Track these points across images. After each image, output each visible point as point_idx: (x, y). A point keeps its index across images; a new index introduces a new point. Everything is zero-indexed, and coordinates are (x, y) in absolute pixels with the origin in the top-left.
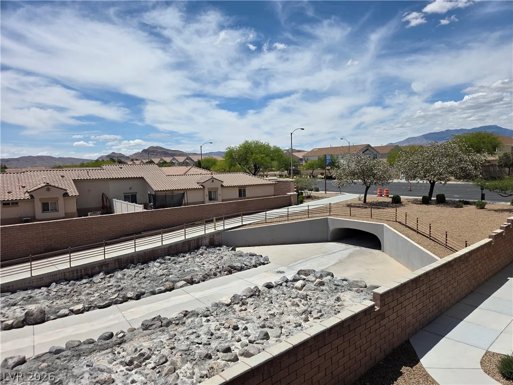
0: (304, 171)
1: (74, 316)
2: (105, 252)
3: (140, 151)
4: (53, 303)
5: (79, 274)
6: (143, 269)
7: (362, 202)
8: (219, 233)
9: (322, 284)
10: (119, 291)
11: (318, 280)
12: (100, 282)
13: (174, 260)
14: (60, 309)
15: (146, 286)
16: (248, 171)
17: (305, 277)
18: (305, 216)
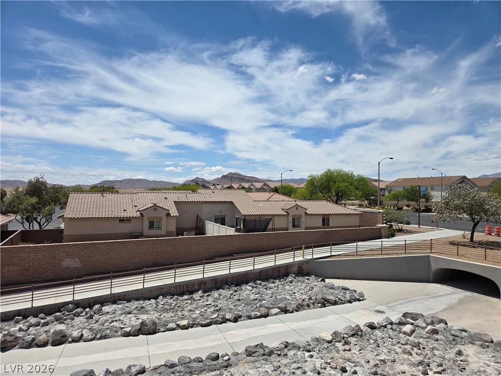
0: (387, 202)
1: (180, 331)
2: (204, 271)
3: (220, 176)
4: (161, 315)
5: (182, 290)
6: (237, 291)
7: (469, 241)
8: (307, 262)
9: (435, 332)
10: (217, 311)
11: (430, 327)
12: (199, 300)
13: (265, 285)
14: (168, 322)
15: (241, 309)
16: (330, 200)
17: (413, 322)
18: (401, 252)
